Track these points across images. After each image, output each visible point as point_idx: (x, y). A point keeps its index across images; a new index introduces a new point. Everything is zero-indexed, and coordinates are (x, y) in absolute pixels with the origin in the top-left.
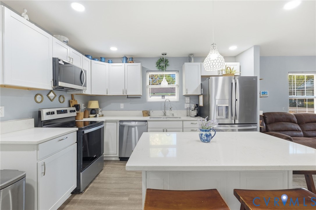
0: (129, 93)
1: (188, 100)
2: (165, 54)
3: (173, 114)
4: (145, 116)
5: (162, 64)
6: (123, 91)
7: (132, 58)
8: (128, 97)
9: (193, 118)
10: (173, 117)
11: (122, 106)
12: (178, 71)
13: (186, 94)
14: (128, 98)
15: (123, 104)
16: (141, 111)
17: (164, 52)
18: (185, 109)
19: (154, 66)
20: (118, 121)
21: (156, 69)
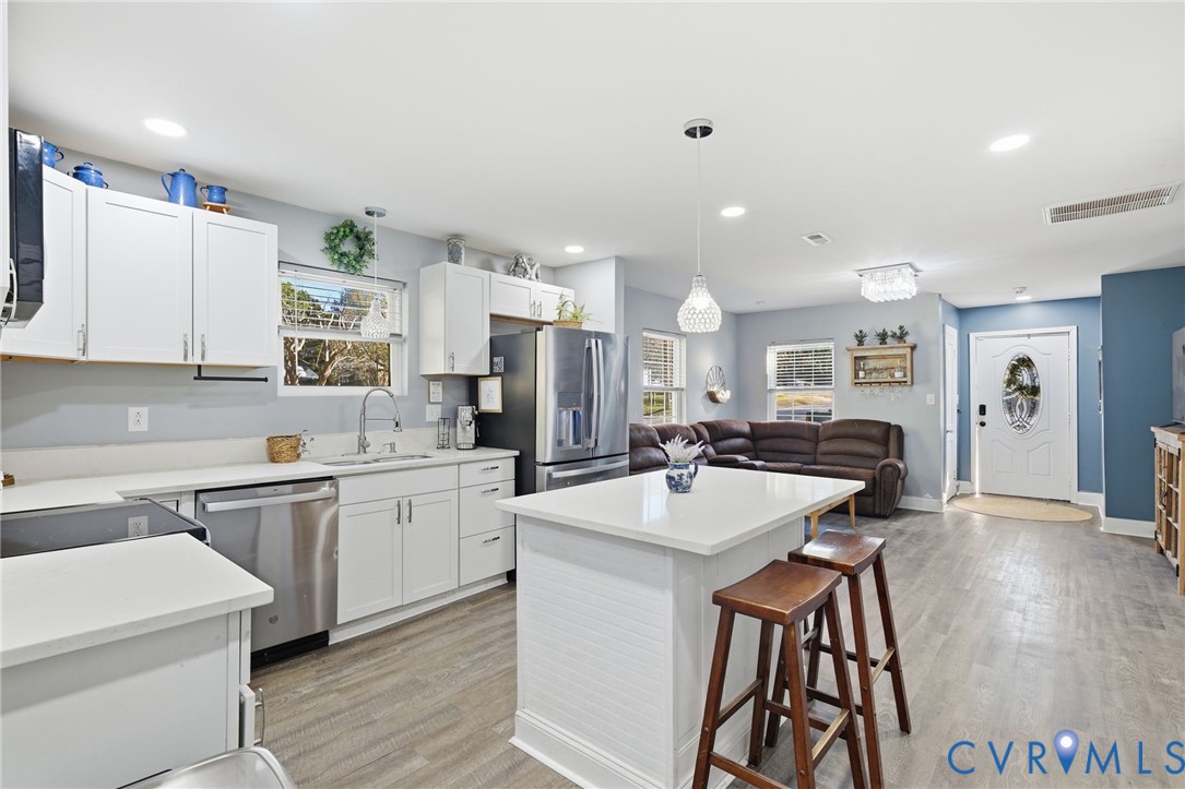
0: (218, 356)
1: (437, 390)
2: (381, 215)
3: (392, 446)
4: (289, 462)
5: (349, 247)
6: (186, 343)
7: (223, 190)
8: (200, 373)
9: (465, 452)
10: (393, 454)
11: (138, 417)
12: (405, 284)
13: (447, 372)
14: (199, 378)
15: (144, 410)
16: (263, 441)
17: (373, 204)
18: (430, 424)
19: (312, 250)
20: (185, 493)
21: (324, 260)
